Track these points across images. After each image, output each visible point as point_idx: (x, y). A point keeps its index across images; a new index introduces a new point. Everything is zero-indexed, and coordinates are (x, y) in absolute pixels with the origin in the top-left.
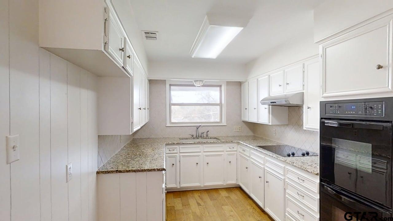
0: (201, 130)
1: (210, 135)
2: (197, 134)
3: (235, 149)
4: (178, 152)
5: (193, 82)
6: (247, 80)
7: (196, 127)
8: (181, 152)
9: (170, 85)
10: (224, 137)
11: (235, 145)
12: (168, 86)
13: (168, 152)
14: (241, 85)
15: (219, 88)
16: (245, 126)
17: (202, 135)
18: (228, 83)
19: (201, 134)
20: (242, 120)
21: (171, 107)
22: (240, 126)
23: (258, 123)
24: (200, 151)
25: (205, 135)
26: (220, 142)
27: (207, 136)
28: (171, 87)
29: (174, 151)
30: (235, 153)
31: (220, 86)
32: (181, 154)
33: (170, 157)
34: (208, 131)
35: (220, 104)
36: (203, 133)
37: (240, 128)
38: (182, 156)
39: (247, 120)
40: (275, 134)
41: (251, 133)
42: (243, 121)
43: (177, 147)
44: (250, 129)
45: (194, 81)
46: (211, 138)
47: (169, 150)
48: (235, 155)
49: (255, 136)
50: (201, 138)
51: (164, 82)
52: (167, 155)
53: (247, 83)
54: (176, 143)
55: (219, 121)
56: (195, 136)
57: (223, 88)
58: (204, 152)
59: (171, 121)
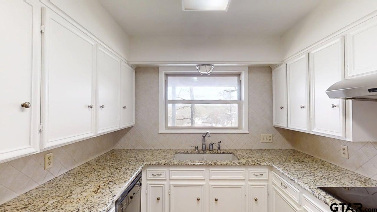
0: (209, 140)
1: (223, 147)
2: (204, 145)
3: (264, 177)
4: (167, 178)
5: (197, 68)
6: (283, 61)
7: (202, 135)
8: (171, 178)
9: (167, 75)
10: (246, 150)
11: (265, 171)
12: (162, 76)
13: (151, 177)
14: (271, 72)
15: (236, 78)
16: (278, 134)
17: (211, 147)
18: (252, 69)
19: (210, 145)
20: (273, 126)
21: (167, 105)
22: (271, 135)
23: (311, 133)
24: (203, 178)
25: (215, 147)
26: (238, 164)
27: (219, 148)
28: (169, 77)
29: (160, 176)
30: (266, 183)
31: (239, 75)
32: (172, 183)
33: (153, 186)
34: (220, 142)
35: (239, 102)
36: (212, 145)
37: (270, 137)
38: (173, 185)
39: (283, 125)
40: (346, 156)
41: (288, 146)
42: (276, 128)
43: (165, 169)
44: (288, 139)
45: (198, 65)
46: (224, 153)
47: (153, 175)
48: (266, 187)
49: (294, 151)
50: (209, 152)
51: (155, 69)
52: (149, 182)
53: (283, 66)
54: (163, 164)
55: (237, 126)
56: (200, 148)
57: (243, 76)
58: (211, 180)
59: (167, 125)
